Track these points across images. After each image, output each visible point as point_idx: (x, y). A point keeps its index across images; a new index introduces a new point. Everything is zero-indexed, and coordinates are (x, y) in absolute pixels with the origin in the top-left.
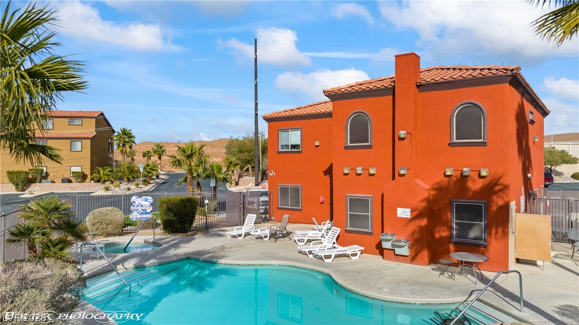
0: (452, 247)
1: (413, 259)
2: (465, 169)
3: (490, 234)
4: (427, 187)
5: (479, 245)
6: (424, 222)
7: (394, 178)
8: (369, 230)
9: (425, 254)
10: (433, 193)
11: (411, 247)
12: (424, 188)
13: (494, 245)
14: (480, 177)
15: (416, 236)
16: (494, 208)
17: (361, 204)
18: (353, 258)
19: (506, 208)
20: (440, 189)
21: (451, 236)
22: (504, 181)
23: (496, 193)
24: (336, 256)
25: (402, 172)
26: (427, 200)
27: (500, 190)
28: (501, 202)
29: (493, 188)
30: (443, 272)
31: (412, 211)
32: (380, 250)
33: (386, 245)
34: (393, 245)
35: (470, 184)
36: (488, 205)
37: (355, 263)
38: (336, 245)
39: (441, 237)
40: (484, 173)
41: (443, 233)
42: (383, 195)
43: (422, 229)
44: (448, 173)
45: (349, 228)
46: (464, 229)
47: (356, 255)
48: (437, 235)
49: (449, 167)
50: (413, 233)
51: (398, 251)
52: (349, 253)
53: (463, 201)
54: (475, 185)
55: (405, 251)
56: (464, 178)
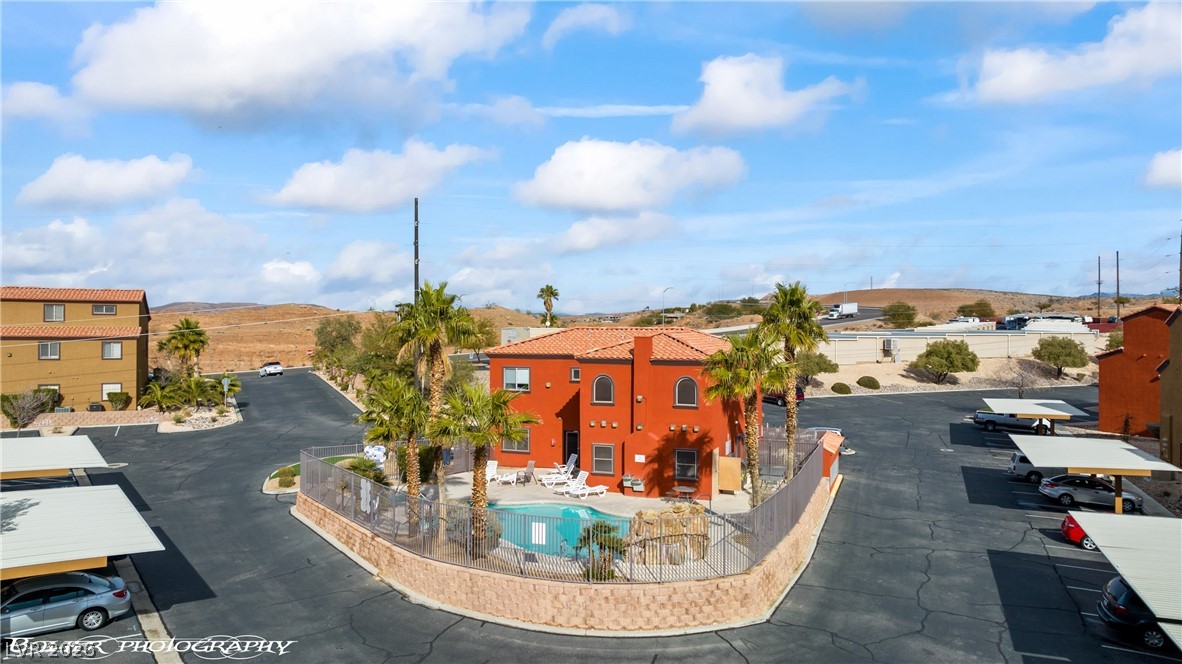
0: (676, 483)
1: (648, 493)
2: (684, 426)
3: (701, 473)
4: (656, 438)
5: (694, 481)
6: (656, 466)
7: (632, 432)
8: (611, 473)
9: (656, 490)
10: (663, 443)
11: (646, 485)
12: (655, 439)
13: (704, 480)
14: (694, 432)
15: (650, 476)
16: (705, 454)
17: (606, 451)
18: (601, 496)
19: (710, 455)
20: (668, 440)
21: (674, 475)
22: (711, 434)
23: (705, 443)
24: (589, 494)
25: (639, 427)
26: (658, 449)
27: (709, 442)
28: (708, 450)
29: (704, 440)
30: (668, 501)
31: (646, 458)
32: (621, 488)
33: (626, 484)
34: (632, 484)
35: (688, 436)
36: (699, 452)
37: (602, 499)
38: (586, 486)
39: (669, 476)
40: (696, 430)
41: (668, 473)
42: (623, 444)
43: (655, 470)
44: (672, 428)
45: (595, 472)
46: (684, 470)
47: (602, 493)
48: (666, 475)
49: (673, 423)
50: (648, 475)
51: (636, 488)
52: (598, 492)
53: (683, 450)
54: (692, 438)
55: (641, 488)
56: (683, 433)
